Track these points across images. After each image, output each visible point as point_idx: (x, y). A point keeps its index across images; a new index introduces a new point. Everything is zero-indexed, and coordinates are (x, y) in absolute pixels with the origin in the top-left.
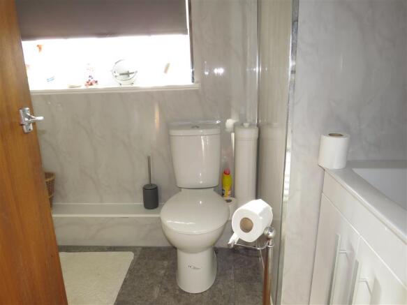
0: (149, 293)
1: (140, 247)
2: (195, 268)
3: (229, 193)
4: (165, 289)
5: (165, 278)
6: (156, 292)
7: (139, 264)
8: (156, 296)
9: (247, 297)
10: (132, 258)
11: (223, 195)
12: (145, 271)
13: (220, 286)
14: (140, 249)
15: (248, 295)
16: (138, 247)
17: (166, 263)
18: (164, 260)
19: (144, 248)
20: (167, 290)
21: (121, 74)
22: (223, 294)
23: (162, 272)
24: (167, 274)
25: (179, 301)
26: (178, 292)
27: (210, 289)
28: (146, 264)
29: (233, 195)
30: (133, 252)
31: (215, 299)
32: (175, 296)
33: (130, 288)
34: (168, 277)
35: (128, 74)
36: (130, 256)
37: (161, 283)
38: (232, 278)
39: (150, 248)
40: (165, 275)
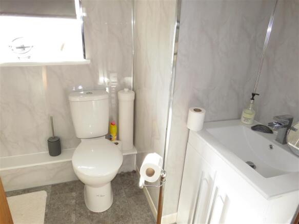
0: (68, 220)
1: (50, 185)
2: (101, 196)
3: (115, 137)
4: (79, 214)
5: (77, 206)
6: (74, 218)
7: (53, 199)
8: (74, 221)
9: (137, 206)
10: (46, 196)
11: (111, 139)
12: (60, 203)
13: (117, 203)
14: (50, 187)
15: (137, 204)
16: (47, 186)
17: (74, 194)
18: (72, 192)
19: (53, 186)
20: (81, 215)
21: (17, 48)
22: (121, 208)
23: (74, 201)
24: (77, 202)
25: (92, 220)
26: (89, 214)
27: (111, 207)
28: (59, 198)
29: (118, 139)
30: (46, 190)
31: (117, 212)
32: (88, 217)
33: (52, 220)
34: (79, 205)
35: (23, 48)
36: (43, 195)
37: (75, 210)
38: (124, 195)
39: (58, 185)
40: (76, 203)
